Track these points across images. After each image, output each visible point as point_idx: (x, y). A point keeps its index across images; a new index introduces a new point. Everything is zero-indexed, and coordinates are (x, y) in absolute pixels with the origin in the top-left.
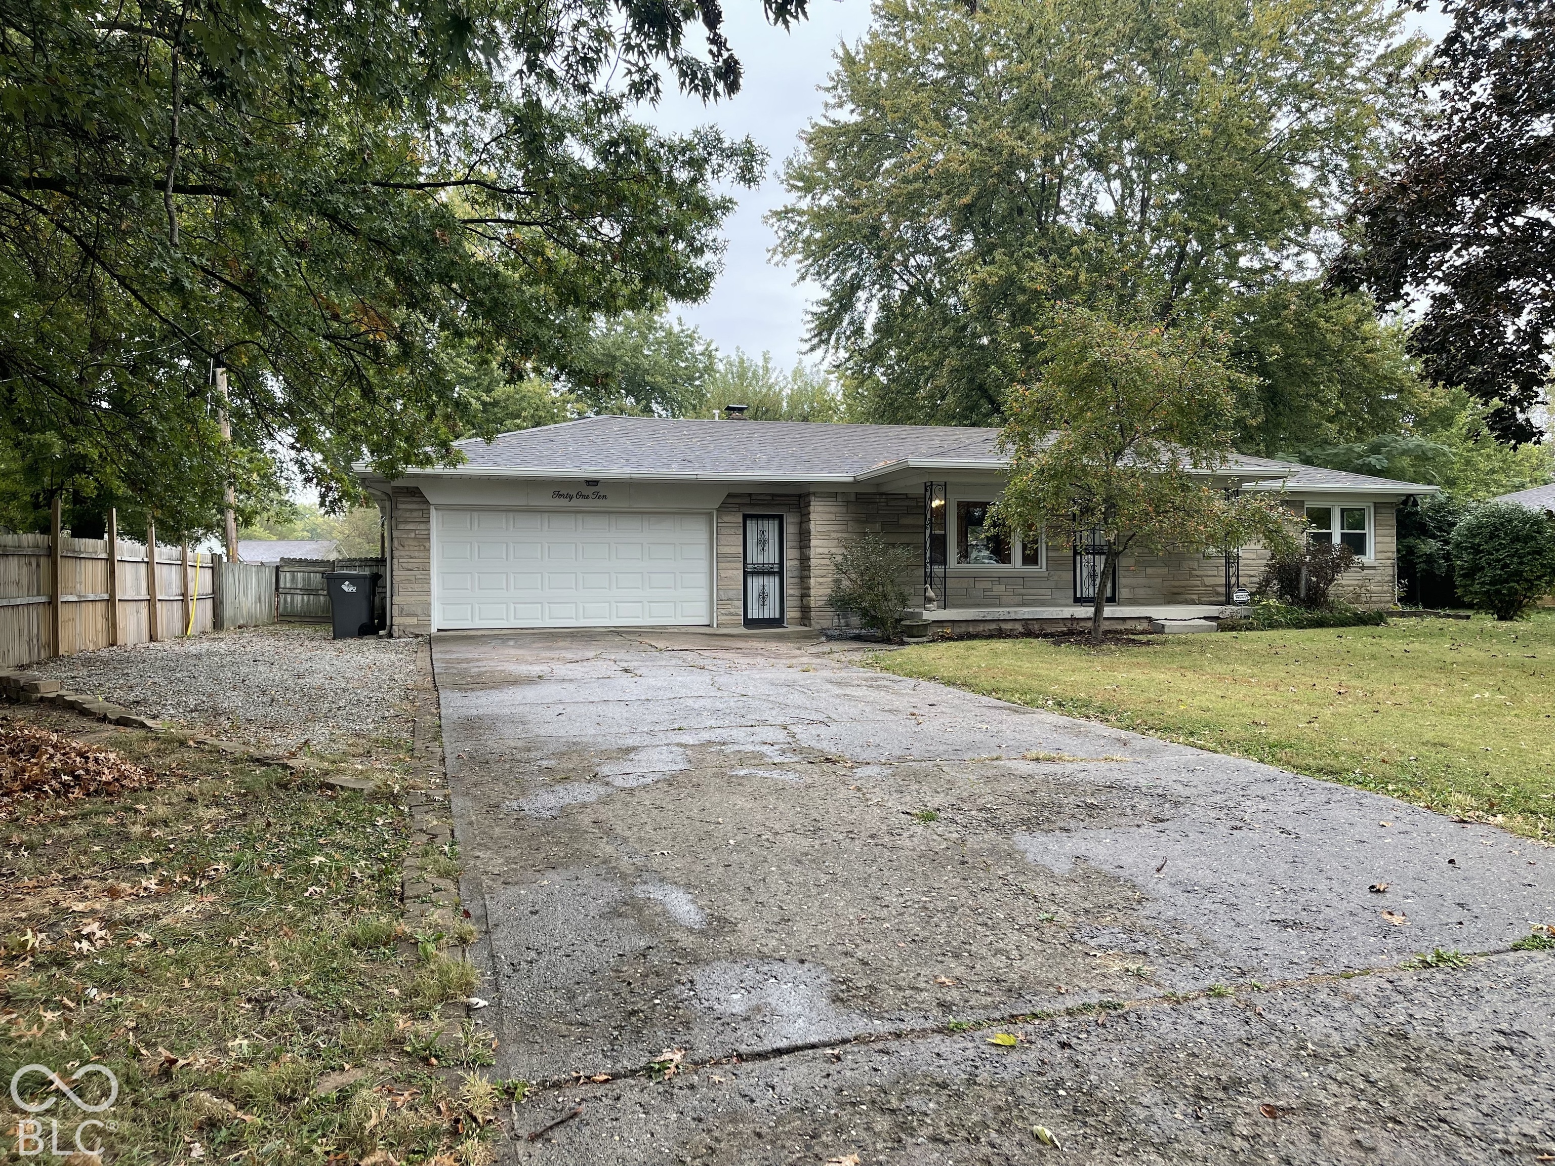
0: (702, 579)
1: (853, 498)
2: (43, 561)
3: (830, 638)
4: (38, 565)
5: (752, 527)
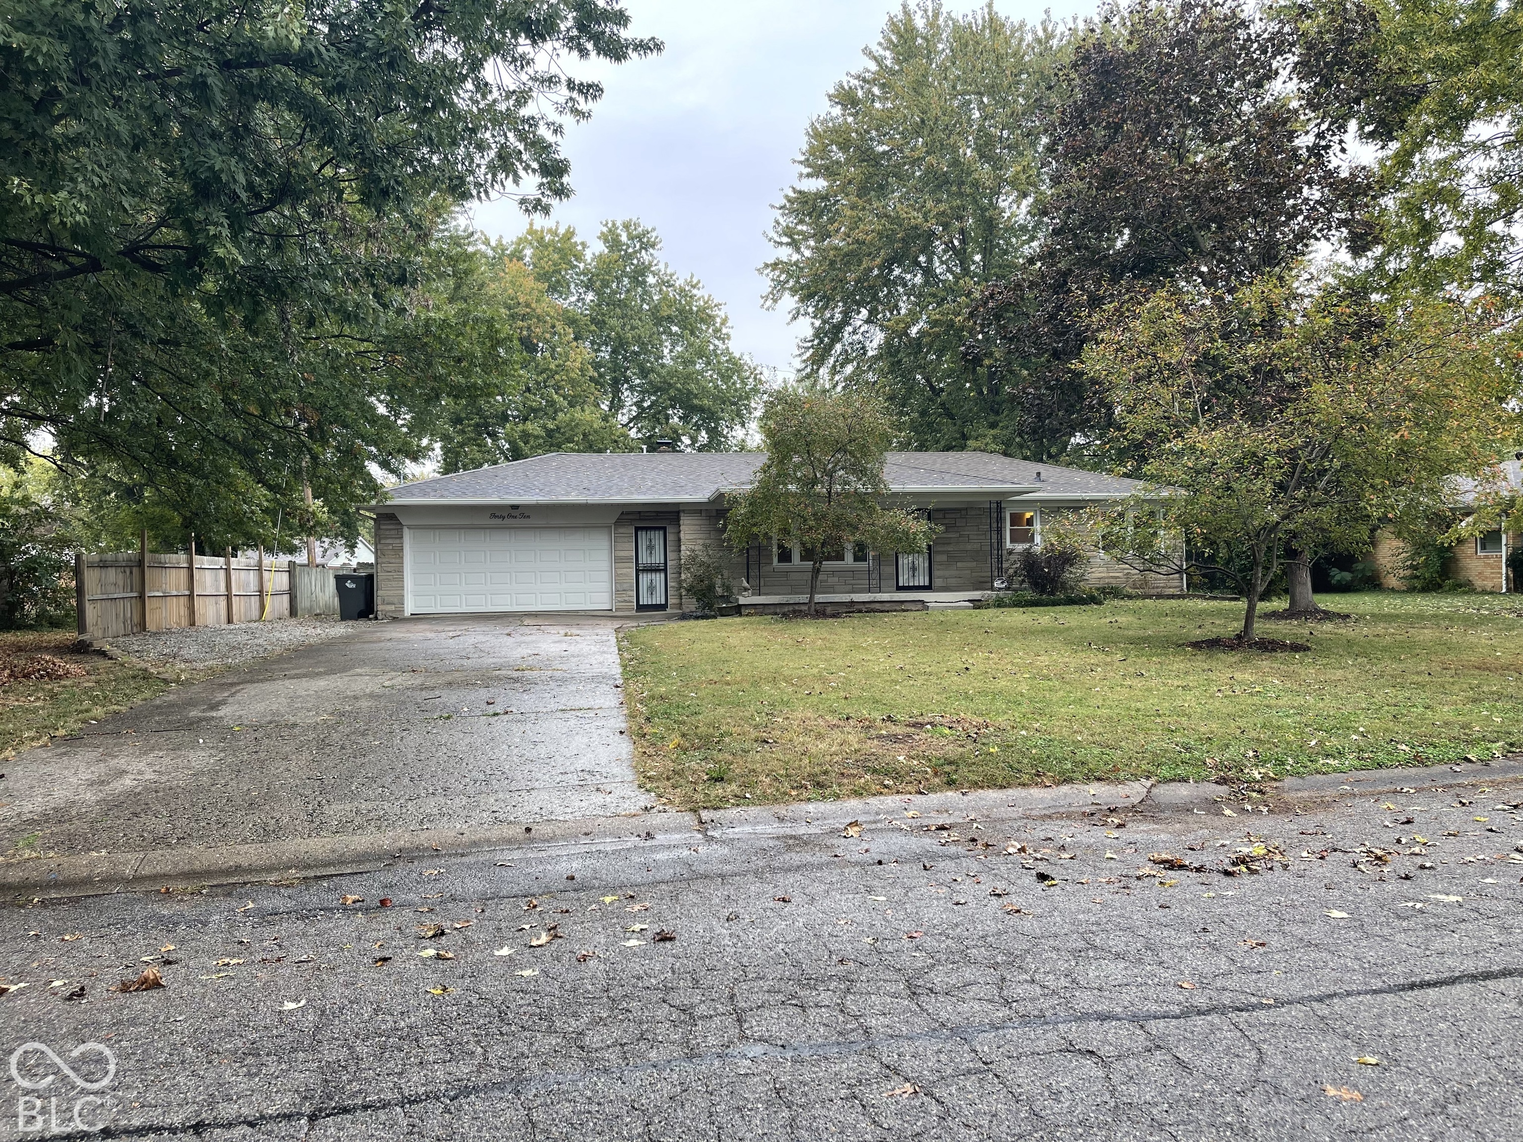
0: (605, 576)
1: (714, 514)
2: (135, 570)
3: (697, 618)
4: (131, 573)
5: (642, 535)
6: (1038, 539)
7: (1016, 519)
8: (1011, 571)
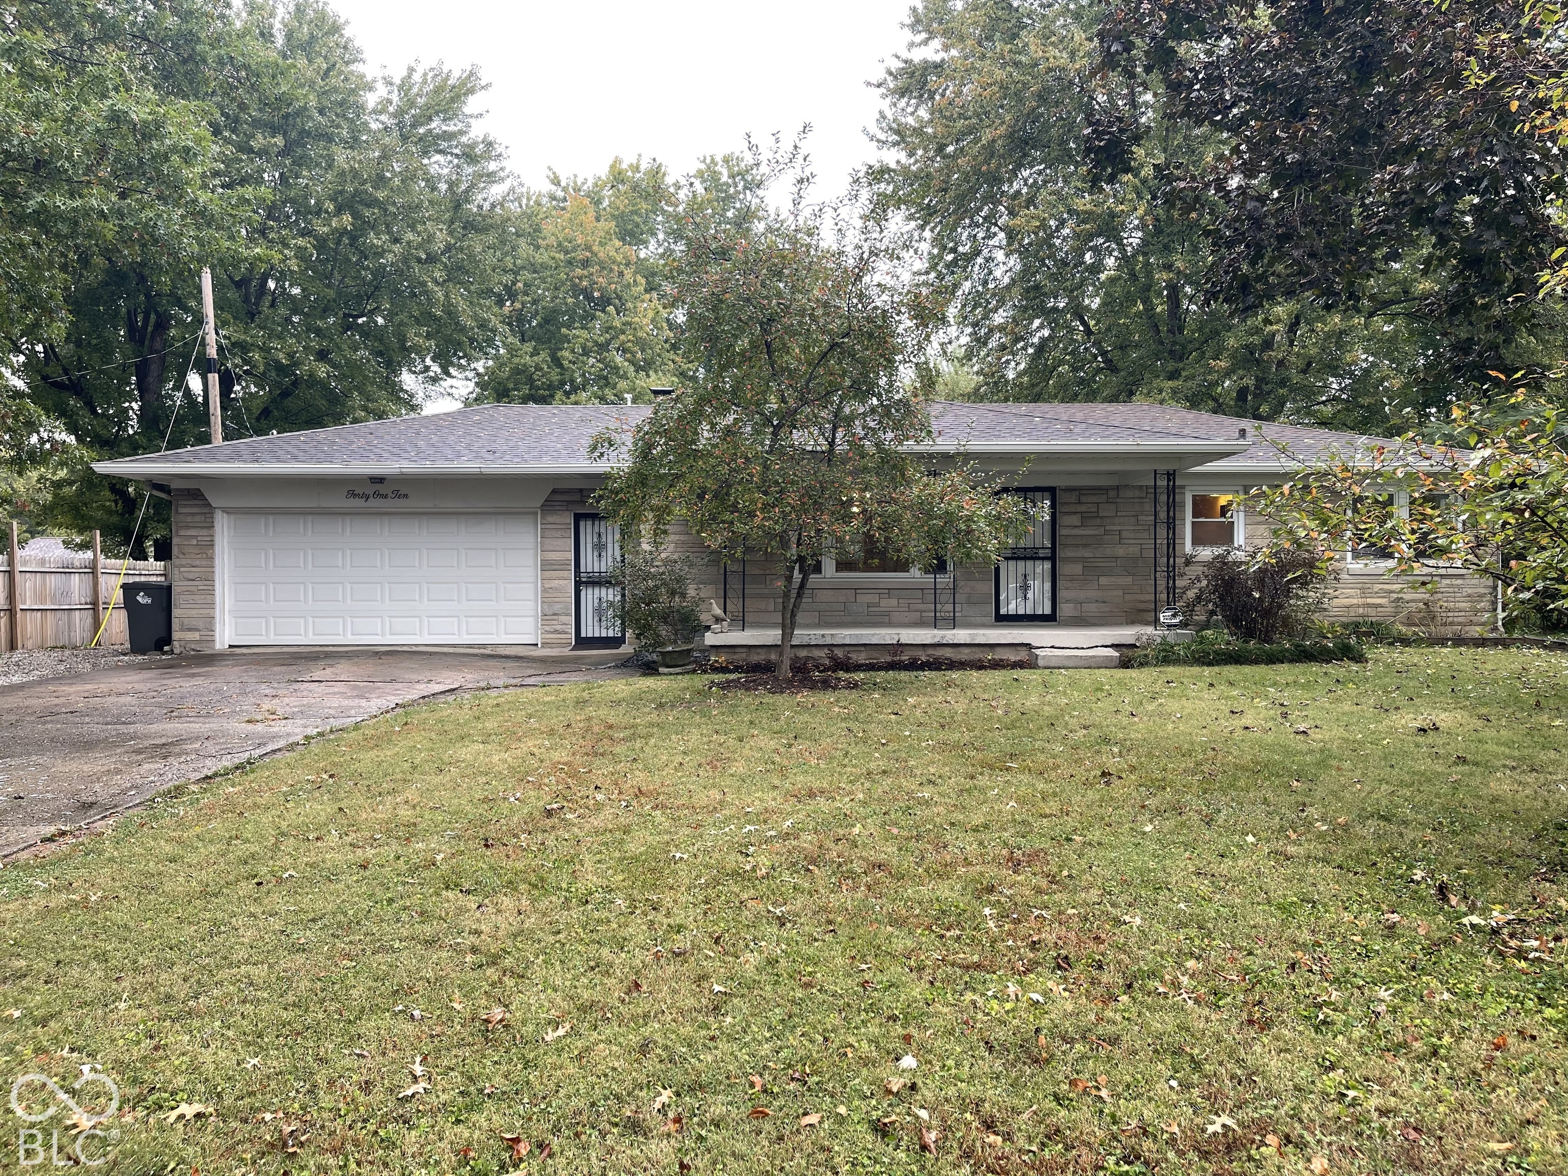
0: (526, 591)
5: (587, 528)
6: (1240, 538)
7: (1203, 506)
8: (1191, 594)
